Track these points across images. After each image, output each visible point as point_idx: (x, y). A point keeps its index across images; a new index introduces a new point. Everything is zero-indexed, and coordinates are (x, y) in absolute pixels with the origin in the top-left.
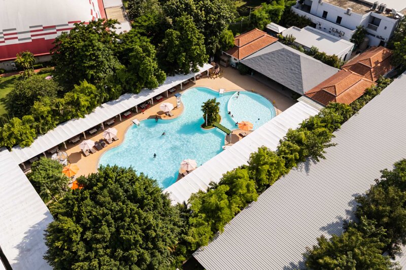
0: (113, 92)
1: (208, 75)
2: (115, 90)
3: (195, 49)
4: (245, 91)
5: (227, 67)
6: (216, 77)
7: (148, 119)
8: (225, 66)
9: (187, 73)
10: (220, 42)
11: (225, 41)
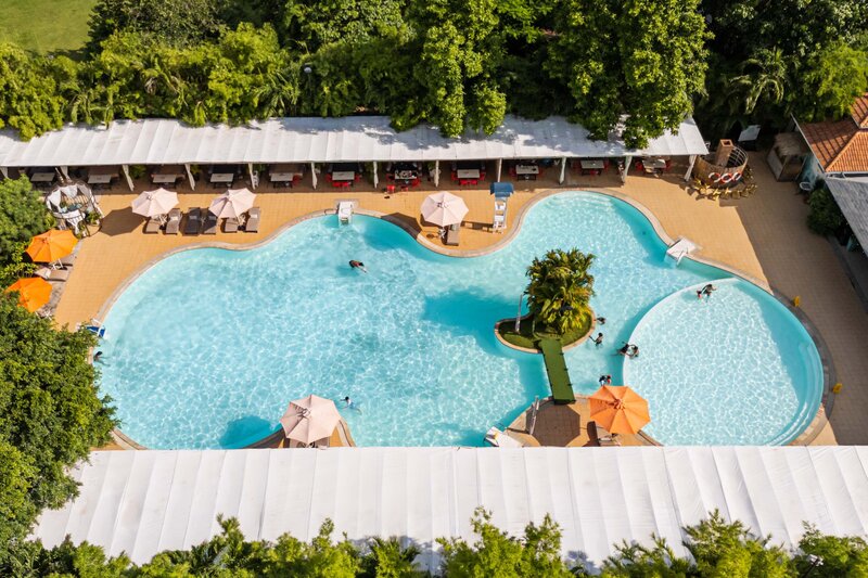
0: (324, 94)
1: (688, 176)
2: (332, 89)
3: (644, 61)
4: (767, 288)
5: (782, 180)
6: (710, 197)
7: (383, 218)
8: (778, 174)
9: (597, 134)
10: (793, 81)
11: (816, 85)
